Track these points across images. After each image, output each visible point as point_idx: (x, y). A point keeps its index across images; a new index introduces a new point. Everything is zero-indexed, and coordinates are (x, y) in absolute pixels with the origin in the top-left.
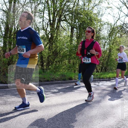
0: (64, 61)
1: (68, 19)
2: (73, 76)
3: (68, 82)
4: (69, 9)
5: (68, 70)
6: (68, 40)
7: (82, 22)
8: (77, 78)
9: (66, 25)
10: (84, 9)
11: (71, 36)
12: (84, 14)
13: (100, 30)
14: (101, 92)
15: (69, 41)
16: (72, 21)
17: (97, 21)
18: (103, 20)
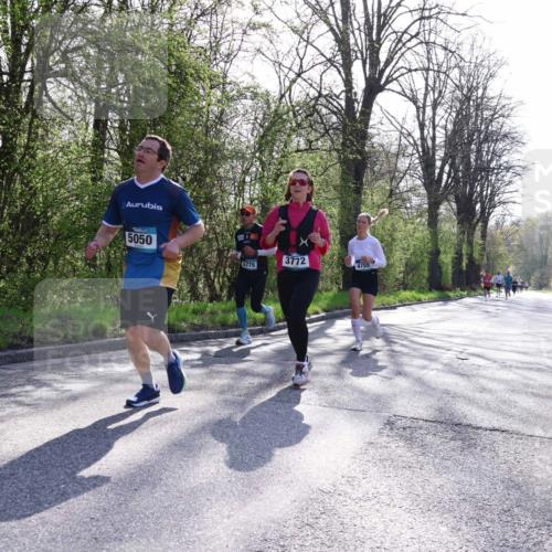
0: (68, 257)
6: (83, 161)
11: (95, 144)
13: (221, 119)
14: (232, 382)
15: (88, 164)
17: (208, 81)
18: (234, 80)
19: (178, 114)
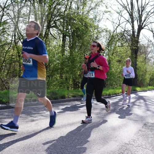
0: (55, 76)
1: (59, 25)
2: (66, 93)
3: (60, 101)
4: (60, 13)
5: (60, 86)
6: (59, 50)
7: (76, 29)
8: (71, 96)
9: (56, 33)
10: (78, 13)
11: (62, 45)
12: (78, 19)
13: (97, 38)
14: (100, 111)
15: (61, 51)
16: (63, 27)
17: (93, 28)
18: (101, 27)
19: (85, 37)
